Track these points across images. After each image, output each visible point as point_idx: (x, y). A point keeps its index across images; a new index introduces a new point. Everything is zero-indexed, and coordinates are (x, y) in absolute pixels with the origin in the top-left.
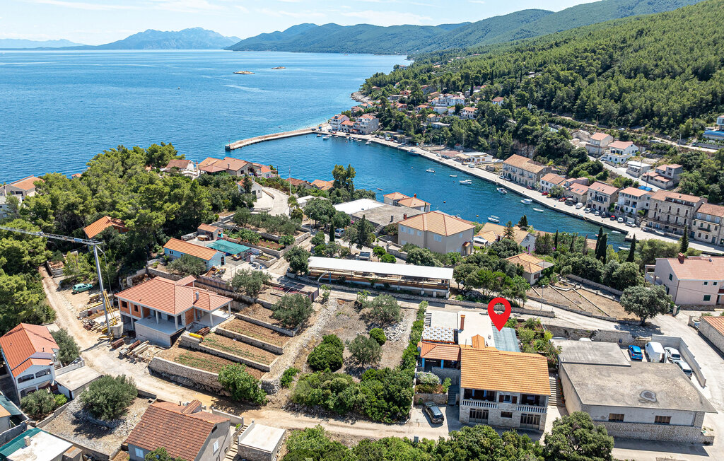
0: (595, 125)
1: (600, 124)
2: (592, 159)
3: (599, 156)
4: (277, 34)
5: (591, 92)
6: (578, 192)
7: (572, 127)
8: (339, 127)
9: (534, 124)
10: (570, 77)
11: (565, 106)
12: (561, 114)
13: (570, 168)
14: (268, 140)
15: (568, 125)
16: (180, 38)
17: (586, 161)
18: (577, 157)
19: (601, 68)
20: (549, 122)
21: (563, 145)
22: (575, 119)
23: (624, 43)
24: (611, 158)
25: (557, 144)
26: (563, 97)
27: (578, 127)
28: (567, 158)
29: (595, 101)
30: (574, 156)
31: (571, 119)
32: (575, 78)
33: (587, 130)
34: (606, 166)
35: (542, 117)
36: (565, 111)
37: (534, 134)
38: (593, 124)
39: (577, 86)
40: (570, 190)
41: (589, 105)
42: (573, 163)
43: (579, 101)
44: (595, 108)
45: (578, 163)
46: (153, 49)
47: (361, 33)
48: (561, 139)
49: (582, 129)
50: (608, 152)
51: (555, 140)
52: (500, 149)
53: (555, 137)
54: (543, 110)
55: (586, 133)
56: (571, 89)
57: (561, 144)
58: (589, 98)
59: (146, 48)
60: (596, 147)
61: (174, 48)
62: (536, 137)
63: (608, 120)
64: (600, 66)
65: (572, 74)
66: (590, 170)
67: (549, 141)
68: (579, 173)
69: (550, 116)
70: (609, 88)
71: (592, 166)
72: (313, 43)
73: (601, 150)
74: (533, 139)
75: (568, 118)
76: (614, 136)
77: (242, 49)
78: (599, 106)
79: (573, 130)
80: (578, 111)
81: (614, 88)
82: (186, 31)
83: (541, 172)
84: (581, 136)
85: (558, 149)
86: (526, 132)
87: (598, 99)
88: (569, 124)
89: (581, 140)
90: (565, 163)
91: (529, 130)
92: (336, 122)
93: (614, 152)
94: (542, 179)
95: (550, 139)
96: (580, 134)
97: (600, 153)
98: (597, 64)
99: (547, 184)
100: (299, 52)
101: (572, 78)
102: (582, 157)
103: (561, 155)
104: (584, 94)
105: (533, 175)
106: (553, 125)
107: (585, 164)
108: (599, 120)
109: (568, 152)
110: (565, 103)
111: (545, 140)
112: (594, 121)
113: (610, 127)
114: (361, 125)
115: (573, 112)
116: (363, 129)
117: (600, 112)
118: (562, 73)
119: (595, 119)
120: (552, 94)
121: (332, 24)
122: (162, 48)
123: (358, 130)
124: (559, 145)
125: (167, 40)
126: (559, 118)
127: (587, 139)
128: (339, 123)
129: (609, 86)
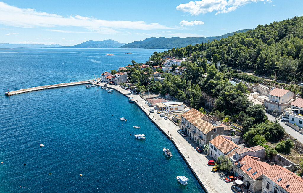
0: (274, 80)
1: (278, 79)
2: (271, 118)
3: (279, 114)
4: (140, 42)
5: (269, 51)
6: (249, 174)
7: (253, 81)
8: (105, 79)
9: (219, 79)
10: (252, 42)
11: (248, 64)
12: (244, 71)
13: (245, 129)
14: (49, 88)
15: (248, 80)
16: (102, 44)
17: (264, 121)
18: (253, 116)
19: (278, 36)
20: (234, 77)
21: (240, 101)
22: (256, 74)
23: (295, 21)
24: (293, 120)
25: (233, 99)
26: (246, 56)
27: (258, 81)
28: (243, 116)
29: (273, 59)
30: (249, 114)
31: (252, 74)
32: (257, 43)
33: (266, 85)
34: (288, 130)
35: (228, 73)
36: (248, 68)
37: (217, 88)
38: (272, 79)
39: (257, 47)
40: (240, 166)
41: (268, 62)
42: (248, 124)
43: (259, 59)
44: (273, 64)
45: (255, 122)
46: (91, 47)
47: (174, 40)
48: (238, 95)
49: (261, 83)
50: (289, 111)
51: (232, 95)
52: (192, 100)
53: (232, 92)
54: (230, 68)
55: (265, 87)
56: (253, 50)
57: (237, 99)
58: (267, 56)
59: (89, 47)
60: (275, 104)
61: (99, 47)
62: (219, 90)
63: (286, 75)
64: (277, 34)
65: (254, 40)
66: (267, 135)
67: (227, 96)
68: (254, 138)
69: (235, 72)
70: (286, 47)
71: (270, 130)
72: (154, 45)
73: (281, 108)
74: (215, 93)
75: (249, 74)
76: (294, 92)
77: (125, 47)
78: (277, 63)
79: (253, 85)
80: (258, 68)
81: (291, 46)
82: (105, 41)
83: (211, 133)
84: (261, 90)
85: (235, 105)
86: (212, 86)
87: (276, 56)
88: (250, 79)
89: (260, 94)
90: (241, 121)
91: (214, 84)
92: (103, 77)
93: (297, 112)
94: (211, 142)
95: (227, 93)
96: (259, 88)
97: (279, 111)
98: (275, 33)
99: (215, 150)
100: (148, 48)
101: (253, 43)
102: (259, 117)
103: (237, 111)
104: (263, 53)
105: (203, 135)
106: (237, 80)
107: (262, 126)
108: (277, 76)
109: (245, 109)
110: (248, 62)
111: (224, 95)
112: (273, 76)
113: (289, 82)
114: (115, 79)
115: (254, 69)
116: (116, 82)
117: (278, 68)
118: (246, 39)
119: (274, 75)
120: (237, 55)
121: (162, 37)
122: (95, 47)
123: (113, 82)
124: (235, 101)
125: (97, 44)
126: (242, 74)
127: (266, 94)
128: (105, 77)
129: (286, 46)
